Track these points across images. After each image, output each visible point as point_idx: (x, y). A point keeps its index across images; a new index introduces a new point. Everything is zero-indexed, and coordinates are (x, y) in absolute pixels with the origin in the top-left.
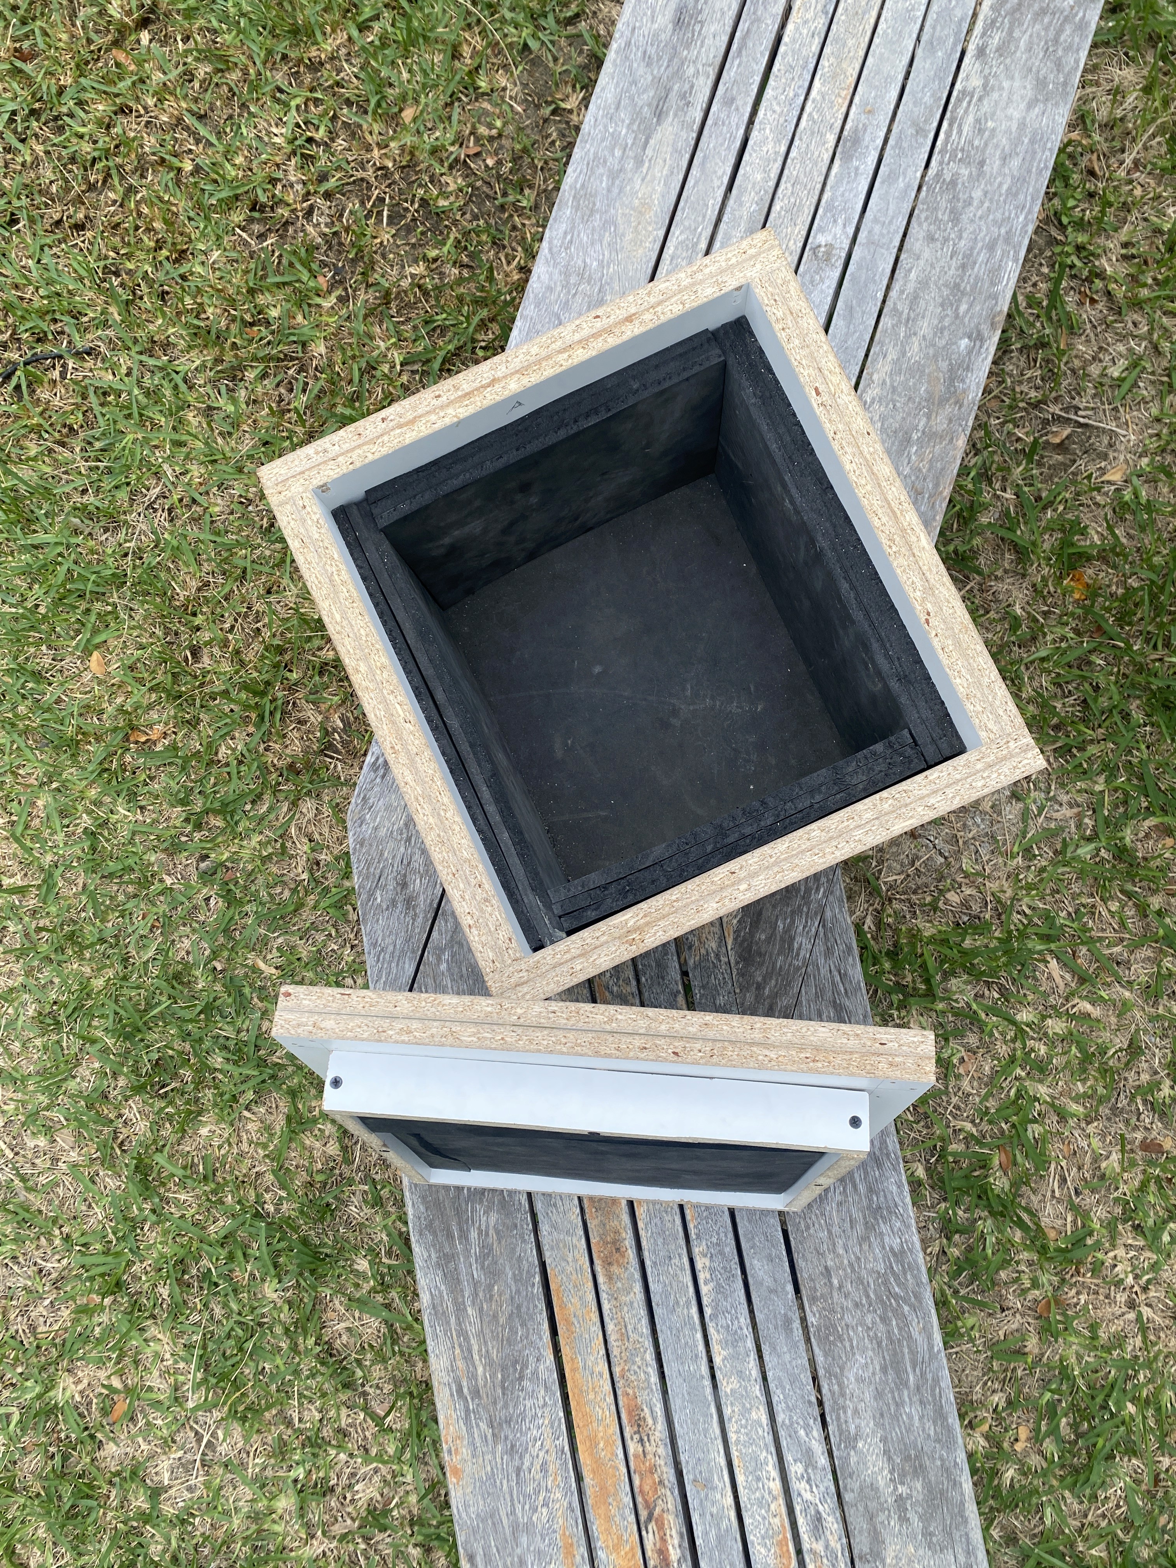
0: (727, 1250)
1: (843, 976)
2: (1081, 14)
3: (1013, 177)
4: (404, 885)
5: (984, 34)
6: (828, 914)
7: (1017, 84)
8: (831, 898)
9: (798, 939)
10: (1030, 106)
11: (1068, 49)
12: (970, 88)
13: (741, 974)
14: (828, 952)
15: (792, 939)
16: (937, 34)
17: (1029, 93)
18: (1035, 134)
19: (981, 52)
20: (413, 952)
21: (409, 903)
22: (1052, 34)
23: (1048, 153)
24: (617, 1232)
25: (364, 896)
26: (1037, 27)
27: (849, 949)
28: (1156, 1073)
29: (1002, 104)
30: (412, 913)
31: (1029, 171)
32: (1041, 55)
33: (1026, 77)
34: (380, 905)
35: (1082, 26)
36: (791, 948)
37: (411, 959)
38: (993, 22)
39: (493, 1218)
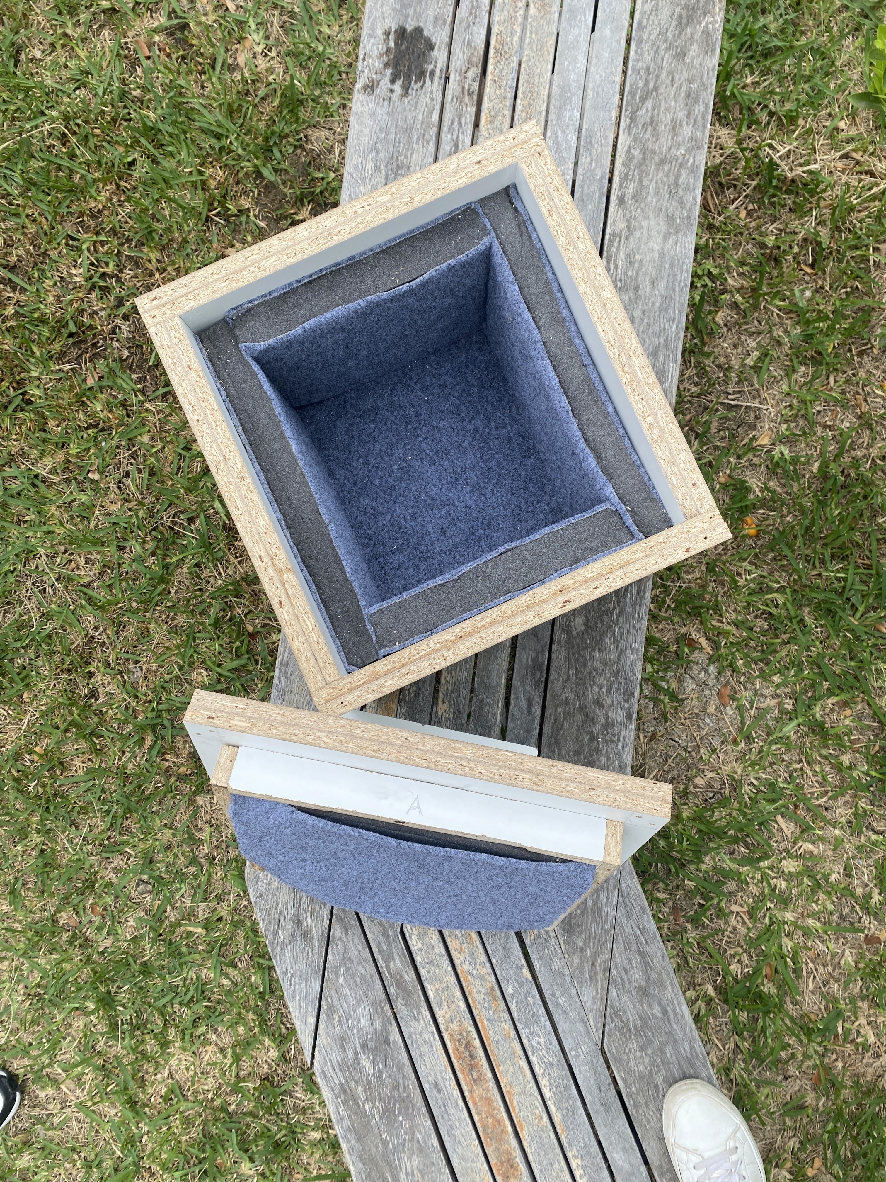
0: (592, 1150)
1: (642, 930)
2: (691, 160)
3: (662, 297)
4: (299, 923)
5: (621, 187)
6: (624, 886)
7: (652, 223)
8: (623, 873)
9: (605, 909)
10: (665, 239)
11: (687, 189)
12: (618, 231)
13: (568, 943)
14: (629, 915)
15: (600, 910)
16: (585, 191)
17: (663, 228)
18: (673, 260)
19: (621, 201)
20: (316, 973)
21: (306, 935)
22: (672, 180)
23: (685, 274)
24: (509, 1153)
25: (270, 937)
26: (661, 174)
27: (643, 909)
28: (867, 885)
29: (644, 239)
30: (309, 943)
31: (674, 290)
32: (667, 196)
33: (658, 216)
34: (283, 942)
35: (694, 169)
36: (600, 917)
37: (315, 979)
38: (626, 175)
39: (416, 1161)
